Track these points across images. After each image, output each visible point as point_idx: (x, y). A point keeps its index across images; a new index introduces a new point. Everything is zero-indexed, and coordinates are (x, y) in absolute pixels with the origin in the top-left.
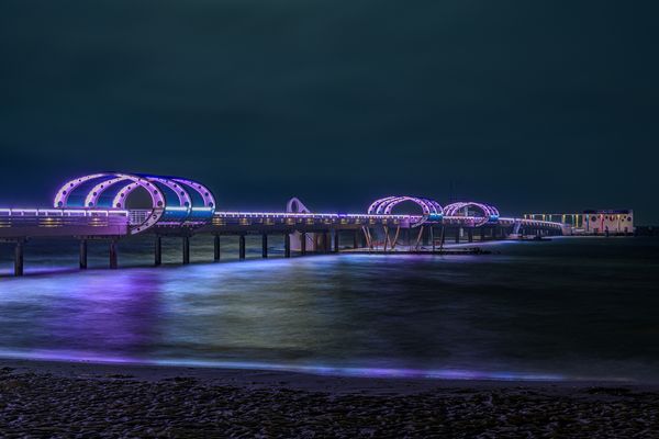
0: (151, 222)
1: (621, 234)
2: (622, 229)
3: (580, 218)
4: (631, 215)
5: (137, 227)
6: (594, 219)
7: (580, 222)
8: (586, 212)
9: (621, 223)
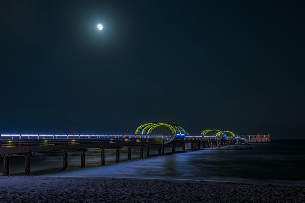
0: (172, 139)
1: (266, 142)
2: (266, 140)
3: (251, 136)
4: (269, 135)
5: (166, 141)
6: (255, 137)
7: (251, 138)
8: (253, 134)
9: (265, 138)
